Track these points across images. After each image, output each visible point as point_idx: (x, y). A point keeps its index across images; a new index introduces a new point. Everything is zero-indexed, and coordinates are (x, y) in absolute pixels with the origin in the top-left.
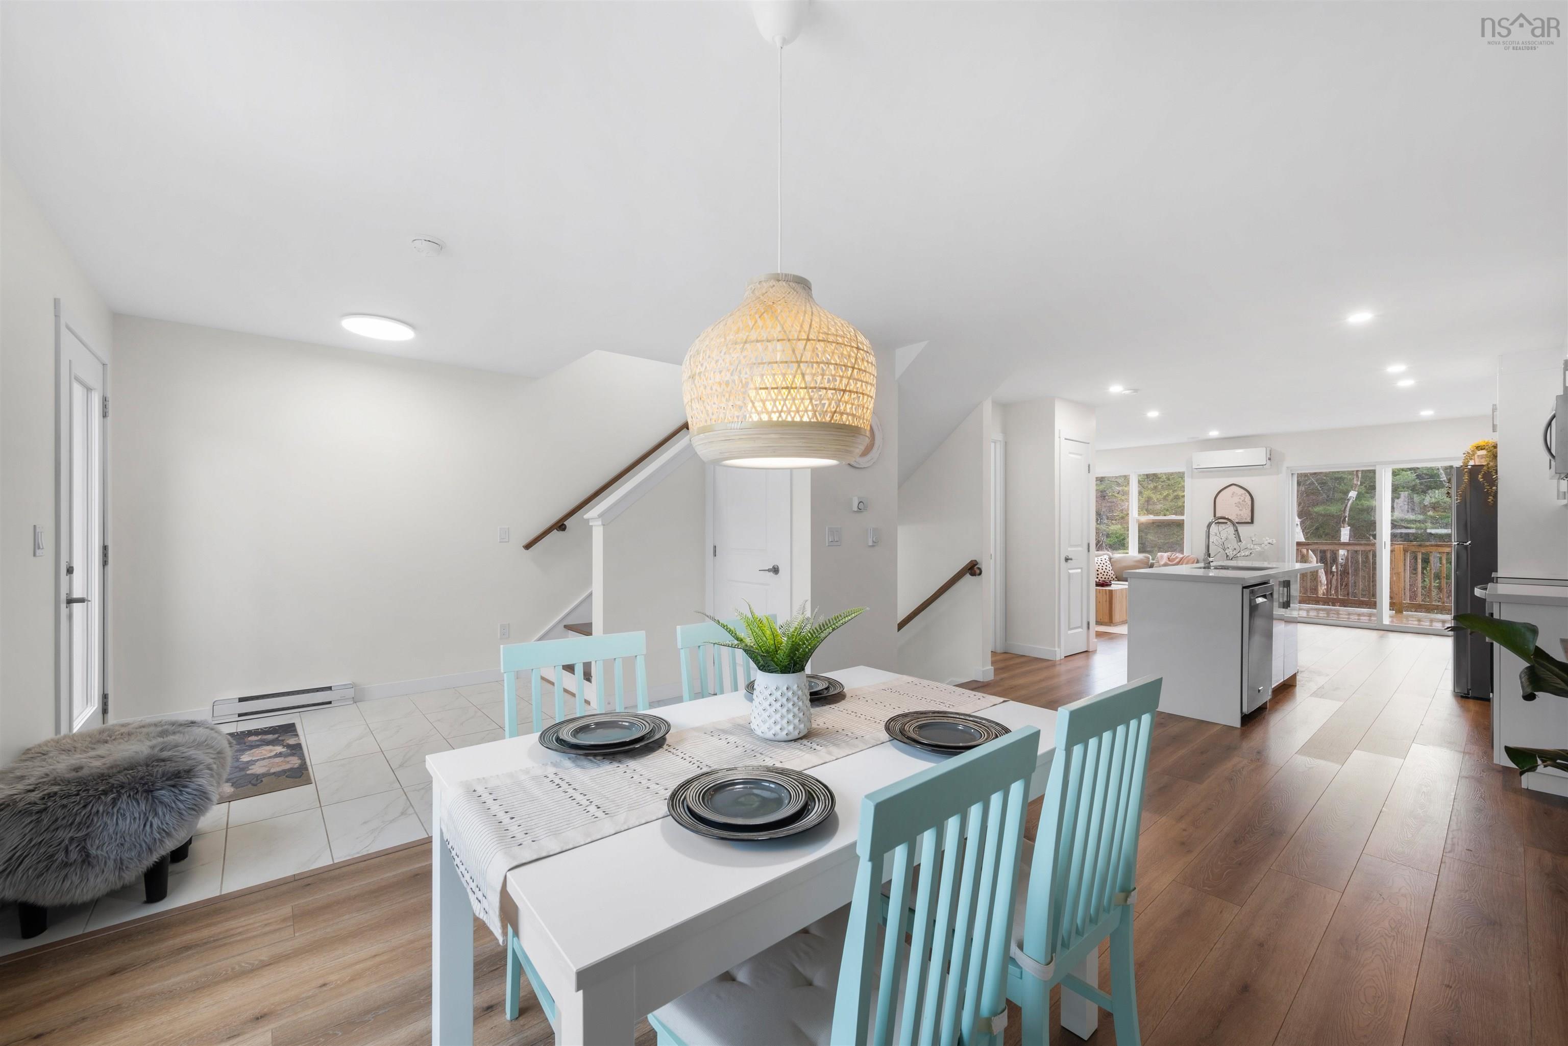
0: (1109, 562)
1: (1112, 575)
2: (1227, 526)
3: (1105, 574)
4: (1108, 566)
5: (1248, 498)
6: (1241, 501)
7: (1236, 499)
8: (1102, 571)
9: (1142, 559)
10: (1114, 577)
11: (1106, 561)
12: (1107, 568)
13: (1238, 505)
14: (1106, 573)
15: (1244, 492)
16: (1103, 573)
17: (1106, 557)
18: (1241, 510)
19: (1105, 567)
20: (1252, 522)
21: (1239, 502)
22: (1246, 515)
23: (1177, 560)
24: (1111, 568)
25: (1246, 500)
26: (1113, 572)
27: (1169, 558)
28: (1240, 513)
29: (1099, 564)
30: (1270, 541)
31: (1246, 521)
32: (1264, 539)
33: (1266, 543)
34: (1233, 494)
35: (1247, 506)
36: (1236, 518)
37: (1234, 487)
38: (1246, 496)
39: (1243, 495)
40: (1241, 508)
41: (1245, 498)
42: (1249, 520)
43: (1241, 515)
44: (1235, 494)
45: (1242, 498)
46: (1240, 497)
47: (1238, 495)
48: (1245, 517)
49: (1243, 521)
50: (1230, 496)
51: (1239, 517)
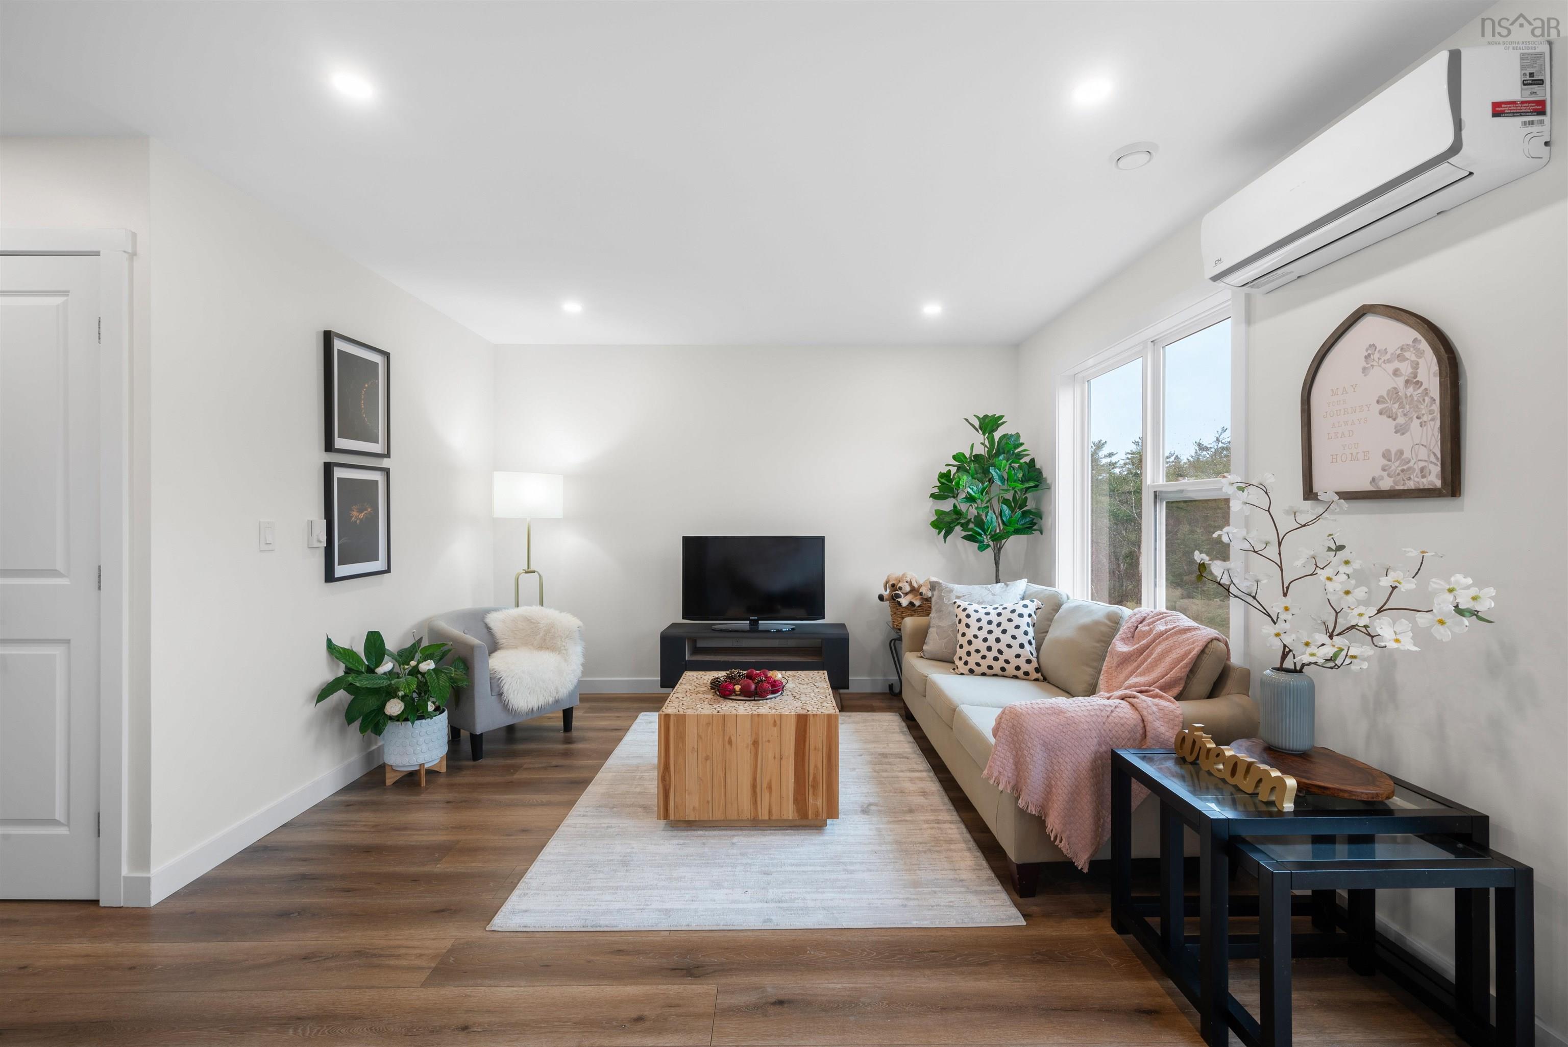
1: (1021, 662)
3: (990, 655)
5: (1431, 362)
6: (1400, 382)
8: (983, 647)
10: (1030, 668)
13: (1389, 405)
14: (994, 653)
15: (1414, 335)
16: (984, 652)
18: (1401, 430)
19: (997, 632)
20: (1449, 491)
21: (1394, 393)
22: (1423, 453)
28: (1397, 443)
29: (984, 623)
30: (1465, 596)
31: (1425, 483)
34: (1367, 357)
35: (1423, 409)
36: (1384, 470)
37: (1369, 321)
38: (1420, 354)
39: (1407, 354)
40: (1401, 420)
41: (1416, 366)
42: (1437, 476)
43: (1401, 452)
44: (1376, 356)
45: (1406, 368)
46: (1396, 364)
47: (1388, 356)
48: (1422, 464)
49: (1411, 485)
50: (1364, 369)
51: (1395, 466)
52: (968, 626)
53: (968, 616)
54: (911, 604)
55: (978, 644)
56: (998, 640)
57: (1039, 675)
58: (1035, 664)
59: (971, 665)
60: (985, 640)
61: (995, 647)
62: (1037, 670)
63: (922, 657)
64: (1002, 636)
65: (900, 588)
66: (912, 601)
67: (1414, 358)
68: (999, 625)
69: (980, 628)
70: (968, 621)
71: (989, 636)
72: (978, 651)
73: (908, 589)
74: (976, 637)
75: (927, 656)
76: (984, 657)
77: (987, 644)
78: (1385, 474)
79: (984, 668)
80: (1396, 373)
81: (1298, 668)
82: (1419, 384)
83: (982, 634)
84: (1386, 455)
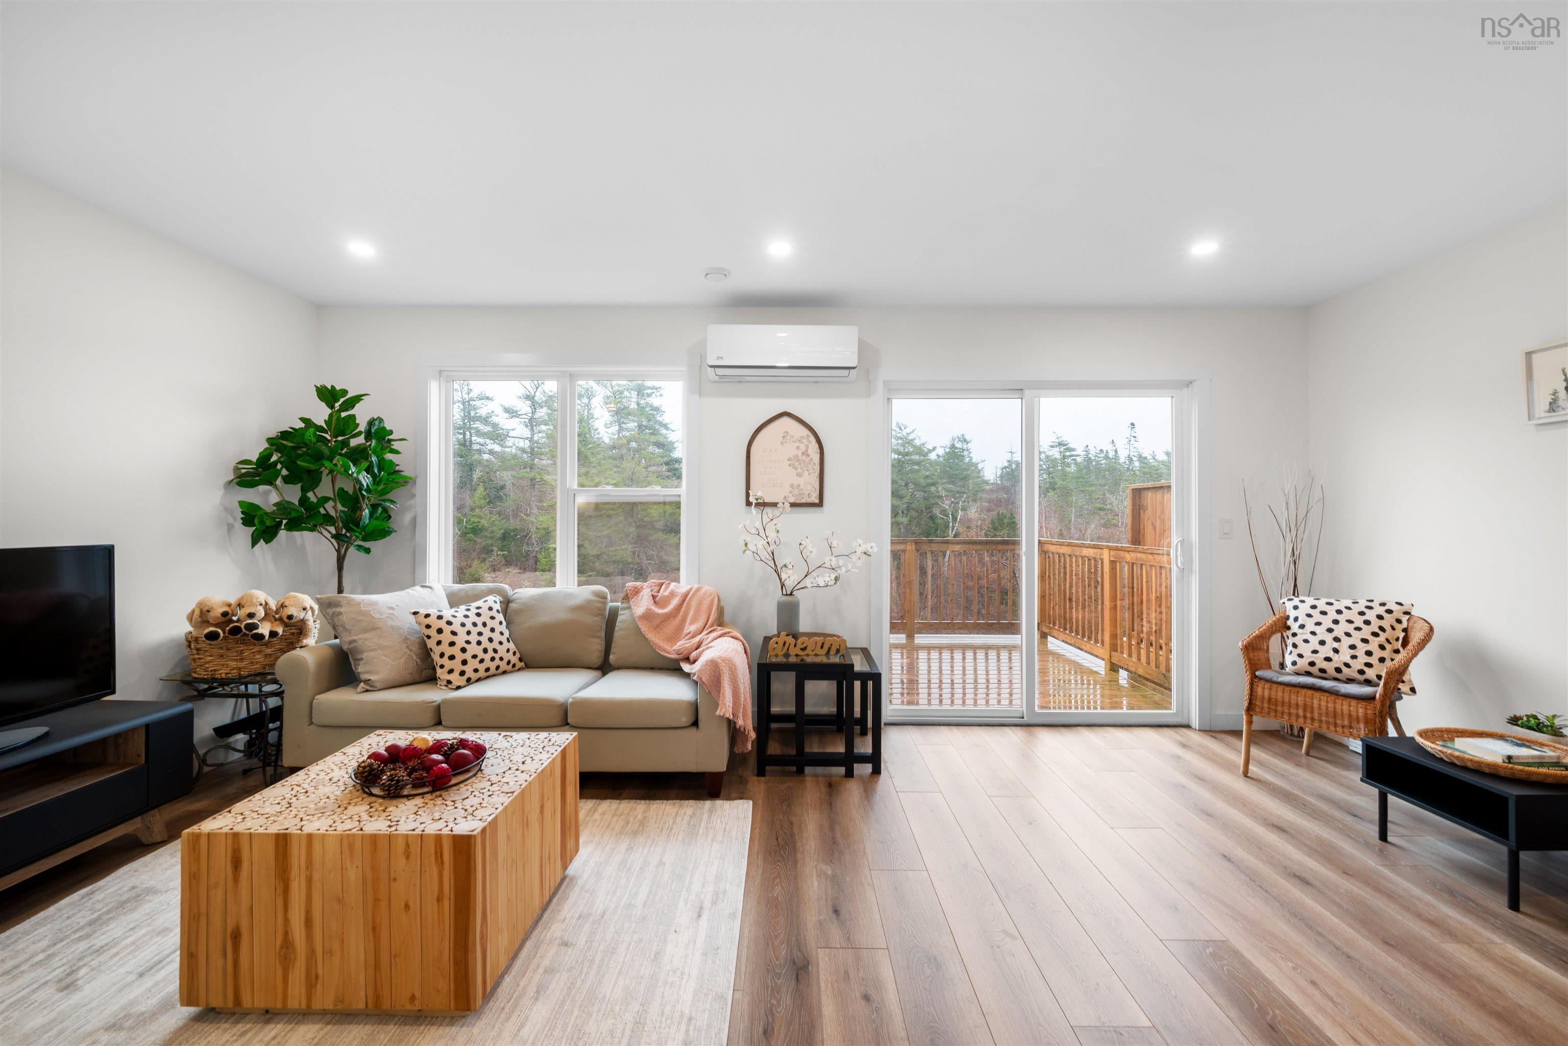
0: (500, 617)
1: (509, 656)
2: (776, 512)
3: (487, 657)
4: (499, 628)
5: (814, 447)
6: (799, 453)
7: (790, 450)
8: (479, 651)
9: (589, 602)
10: (514, 660)
11: (494, 613)
12: (496, 636)
13: (794, 462)
14: (491, 654)
15: (805, 432)
16: (481, 655)
17: (494, 601)
18: (799, 475)
19: (487, 633)
20: (820, 504)
21: (796, 457)
22: (809, 487)
23: (675, 602)
24: (507, 633)
25: (810, 452)
26: (511, 645)
27: (654, 597)
28: (797, 481)
29: (469, 626)
30: (866, 547)
31: (810, 500)
32: (855, 544)
33: (859, 551)
34: (784, 437)
35: (810, 467)
36: (790, 493)
37: (785, 420)
38: (810, 442)
39: (803, 441)
40: (799, 470)
41: (807, 447)
42: (816, 498)
43: (799, 486)
44: (789, 438)
45: (803, 447)
46: (798, 444)
47: (794, 439)
48: (808, 492)
49: (803, 501)
50: (782, 443)
51: (796, 492)
52: (454, 633)
53: (449, 623)
54: (273, 634)
55: (473, 649)
56: (491, 640)
57: (523, 663)
58: (518, 655)
59: (470, 673)
60: (479, 643)
61: (490, 647)
62: (520, 660)
63: (367, 691)
64: (492, 635)
65: (251, 615)
66: (274, 630)
67: (806, 443)
68: (484, 625)
69: (469, 633)
70: (452, 628)
71: (481, 638)
72: (475, 657)
73: (261, 613)
74: (468, 642)
75: (379, 686)
76: (482, 661)
77: (482, 647)
78: (791, 495)
79: (482, 673)
80: (798, 448)
81: (789, 593)
82: (808, 455)
83: (474, 638)
84: (792, 486)
